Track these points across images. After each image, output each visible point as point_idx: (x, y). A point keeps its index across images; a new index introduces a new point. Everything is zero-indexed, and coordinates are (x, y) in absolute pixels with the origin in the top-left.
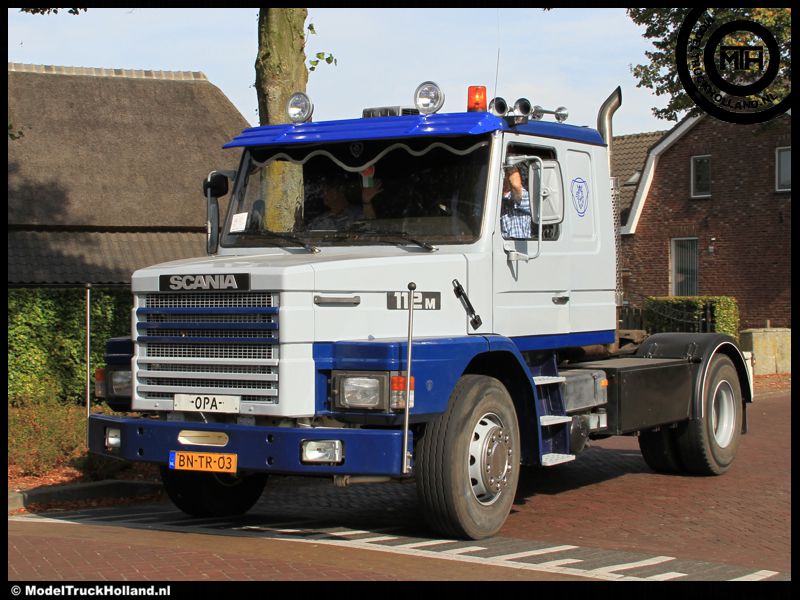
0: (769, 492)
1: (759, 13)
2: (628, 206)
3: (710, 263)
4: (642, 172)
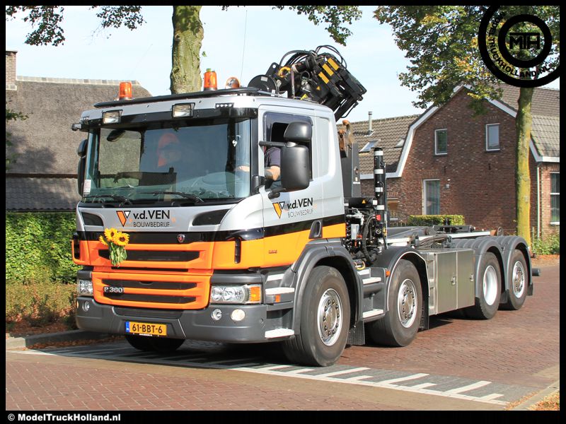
2: (397, 160)
3: (447, 194)
4: (405, 139)
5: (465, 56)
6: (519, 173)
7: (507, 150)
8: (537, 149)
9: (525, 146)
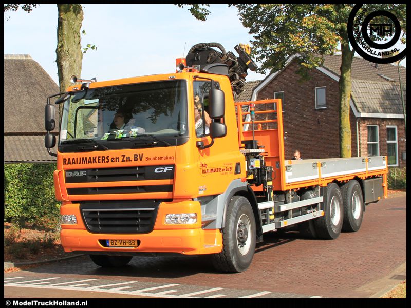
0: (316, 257)
5: (297, 33)
6: (342, 126)
7: (332, 108)
8: (356, 107)
9: (346, 104)
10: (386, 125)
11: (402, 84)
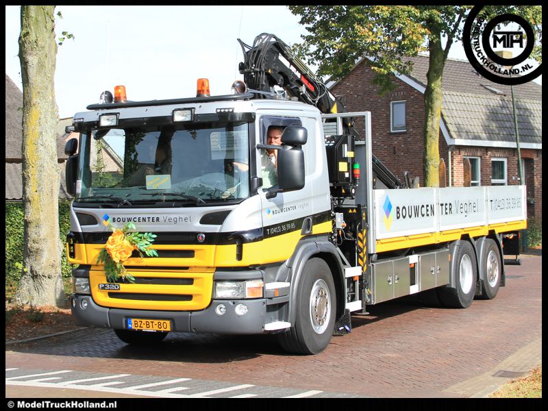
1: (378, 9)
6: (427, 157)
7: (414, 132)
8: (449, 131)
9: (435, 126)
10: (491, 157)
11: (515, 100)
